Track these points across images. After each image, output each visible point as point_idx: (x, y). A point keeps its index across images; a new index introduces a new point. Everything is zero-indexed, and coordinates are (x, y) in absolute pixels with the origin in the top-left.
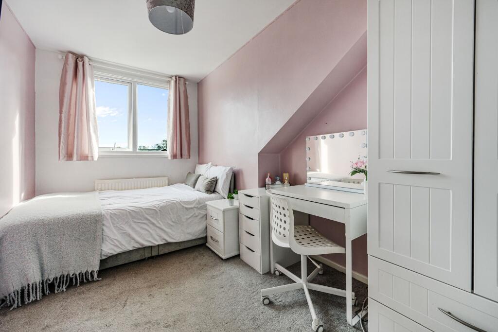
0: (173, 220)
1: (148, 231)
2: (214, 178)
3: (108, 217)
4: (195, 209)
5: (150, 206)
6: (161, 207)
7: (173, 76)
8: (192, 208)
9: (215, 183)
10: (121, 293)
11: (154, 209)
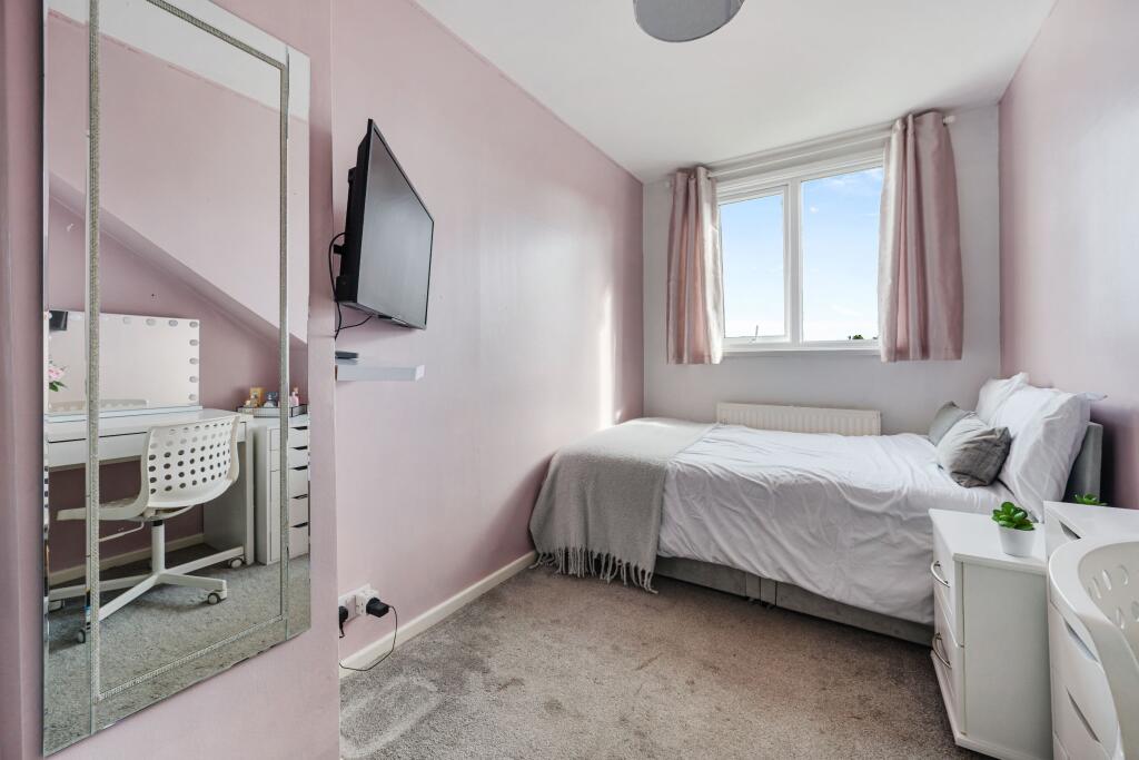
0: (813, 530)
1: (747, 536)
2: (992, 432)
3: (673, 477)
4: (888, 520)
5: (757, 477)
6: (781, 485)
7: (895, 121)
8: (877, 515)
9: (999, 451)
10: (659, 640)
11: (762, 487)
